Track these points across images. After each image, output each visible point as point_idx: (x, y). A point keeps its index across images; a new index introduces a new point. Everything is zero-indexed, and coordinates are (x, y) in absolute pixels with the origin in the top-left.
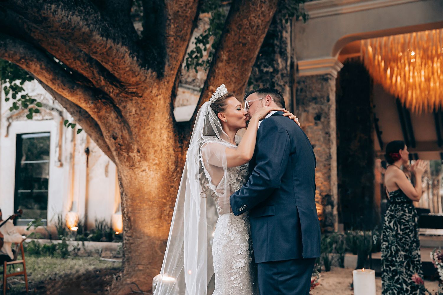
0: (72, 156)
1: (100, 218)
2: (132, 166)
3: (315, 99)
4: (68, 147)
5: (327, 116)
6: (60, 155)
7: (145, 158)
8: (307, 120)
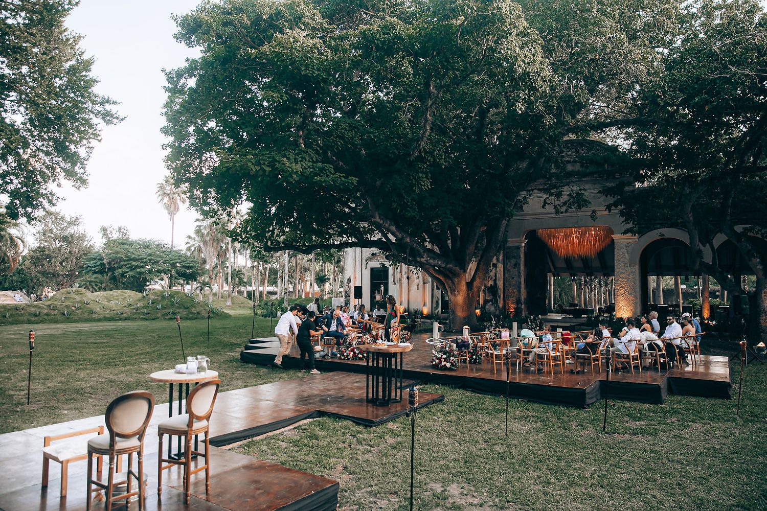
0: (400, 280)
1: (416, 308)
2: (455, 296)
3: (514, 257)
4: (398, 276)
5: (519, 264)
6: (394, 279)
7: (459, 294)
8: (511, 266)
